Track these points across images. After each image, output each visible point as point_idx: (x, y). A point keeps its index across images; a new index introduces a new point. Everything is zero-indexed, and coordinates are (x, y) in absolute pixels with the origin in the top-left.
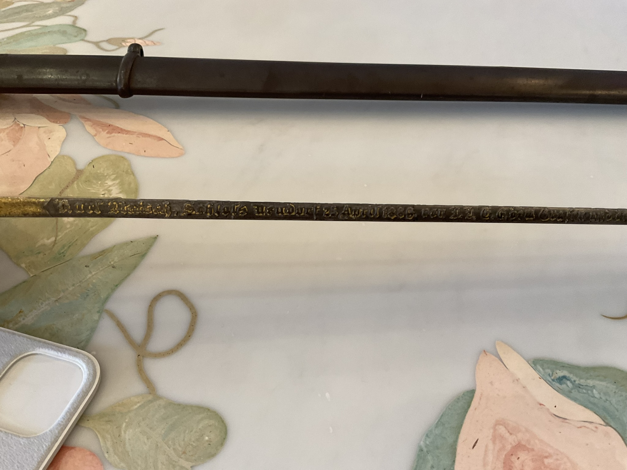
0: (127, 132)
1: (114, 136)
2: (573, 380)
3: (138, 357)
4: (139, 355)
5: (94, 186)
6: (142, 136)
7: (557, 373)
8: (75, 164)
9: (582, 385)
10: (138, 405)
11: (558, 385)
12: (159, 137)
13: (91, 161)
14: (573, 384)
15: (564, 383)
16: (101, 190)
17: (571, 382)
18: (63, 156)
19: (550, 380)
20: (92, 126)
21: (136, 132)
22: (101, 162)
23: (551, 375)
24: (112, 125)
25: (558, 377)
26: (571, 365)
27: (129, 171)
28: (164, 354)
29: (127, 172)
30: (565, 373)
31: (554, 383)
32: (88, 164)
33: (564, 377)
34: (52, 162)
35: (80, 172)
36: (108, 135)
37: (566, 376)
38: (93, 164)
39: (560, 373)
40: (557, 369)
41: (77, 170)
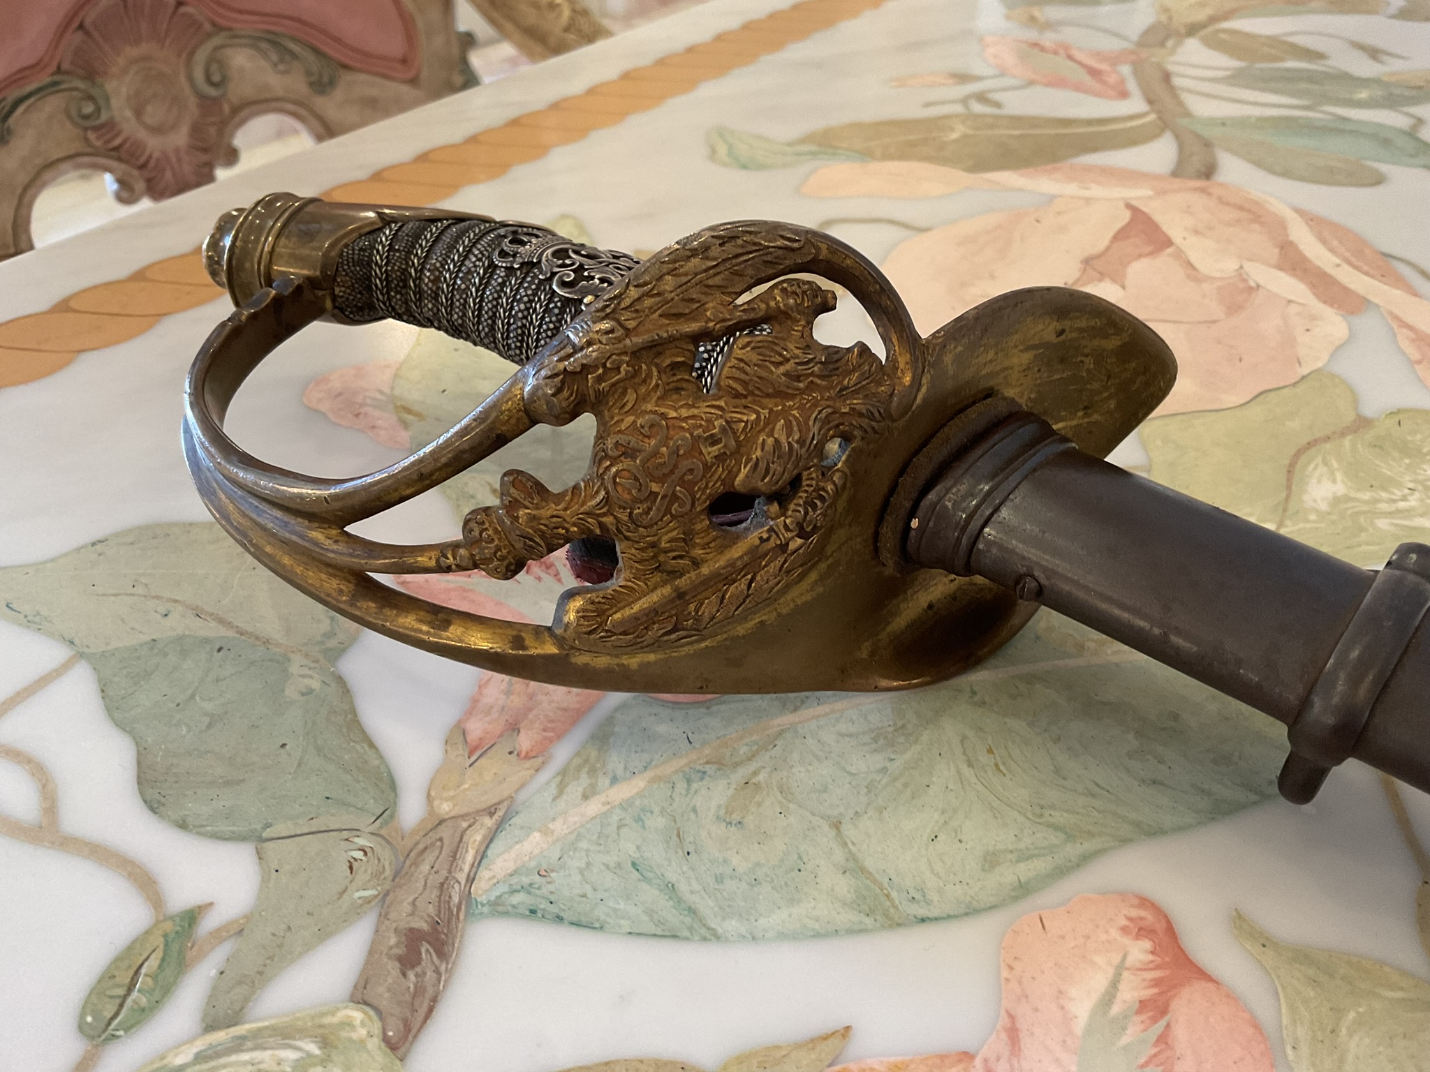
3: (1423, 884)
5: (1390, 462)
8: (1355, 400)
10: (1401, 994)
13: (1396, 411)
16: (1408, 478)
18: (1333, 376)
20: (1412, 341)
22: (1419, 421)
32: (1388, 412)
34: (1303, 378)
35: (1362, 423)
38: (1401, 417)
41: (1358, 415)
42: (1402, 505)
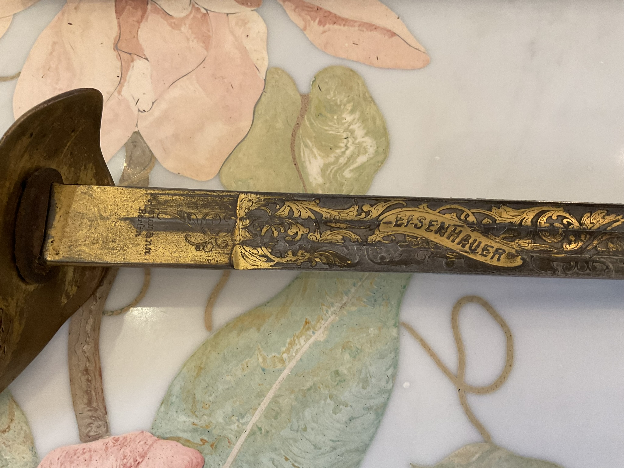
0: (345, 21)
1: (329, 30)
3: (459, 392)
4: (460, 390)
5: (330, 124)
6: (367, 30)
8: (294, 83)
10: (477, 456)
12: (389, 31)
13: (314, 79)
16: (341, 130)
18: (276, 69)
20: (294, 10)
21: (355, 22)
22: (327, 80)
24: (321, 8)
27: (367, 94)
28: (487, 390)
29: (365, 99)
32: (311, 83)
34: (265, 80)
35: (306, 98)
36: (321, 28)
38: (318, 82)
41: (301, 95)
42: (348, 153)
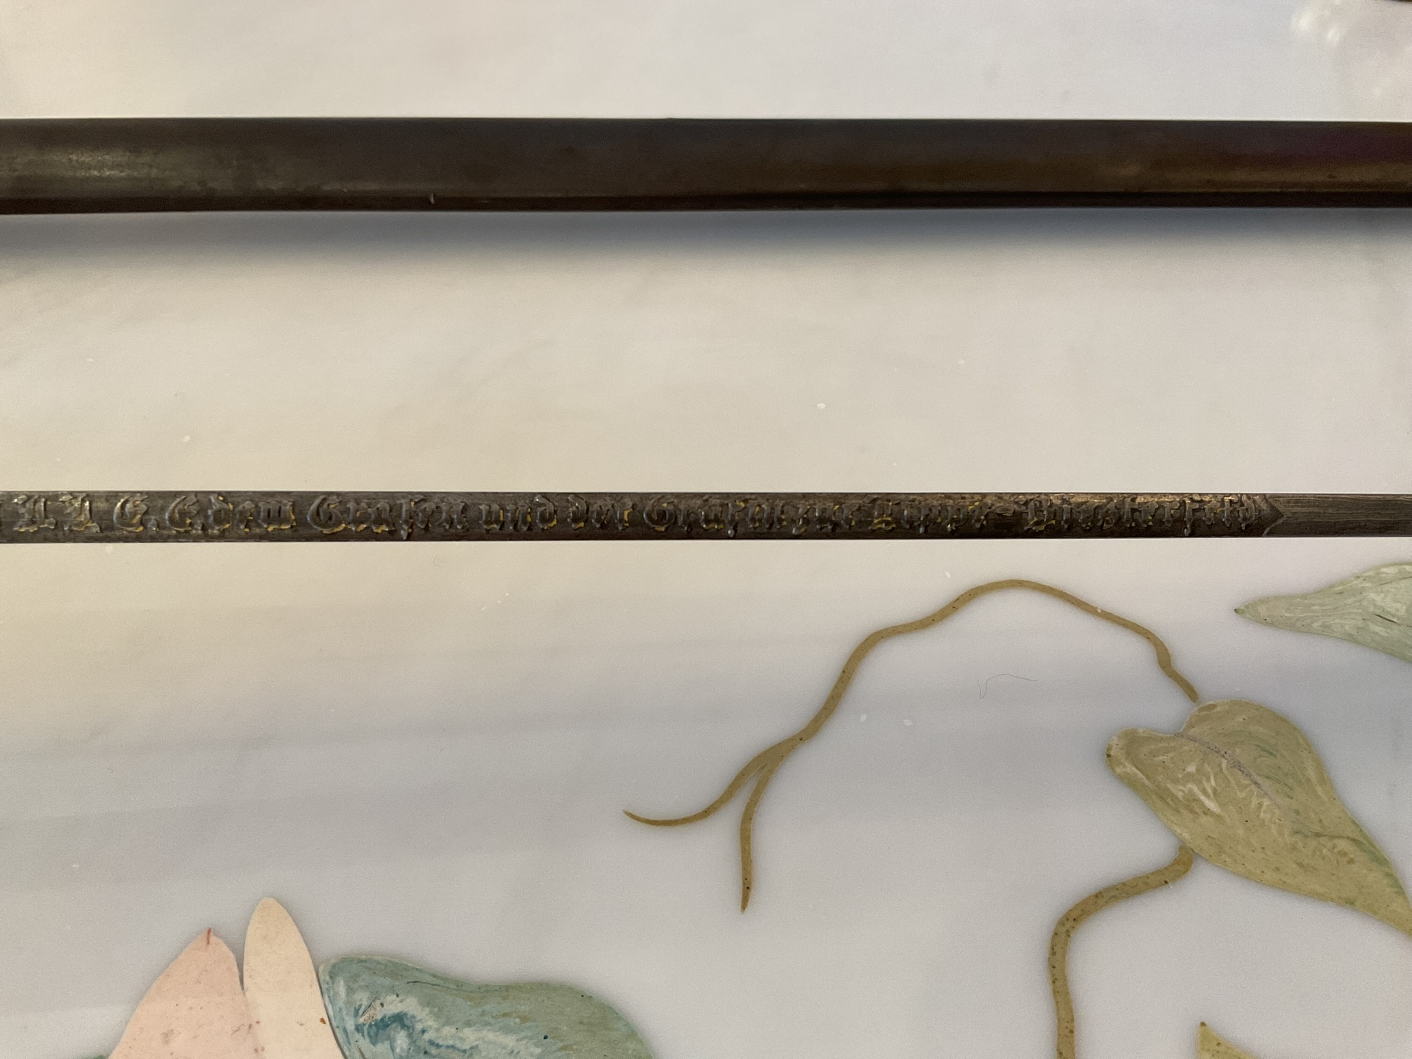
2: (419, 1027)
7: (382, 1005)
9: (438, 1046)
11: (364, 1043)
14: (413, 1042)
15: (389, 1038)
17: (410, 1036)
19: (350, 1026)
23: (361, 1012)
25: (379, 1017)
26: (442, 979)
30: (409, 1005)
31: (358, 1036)
33: (400, 1019)
37: (406, 1014)
39: (393, 1005)
40: (393, 990)
